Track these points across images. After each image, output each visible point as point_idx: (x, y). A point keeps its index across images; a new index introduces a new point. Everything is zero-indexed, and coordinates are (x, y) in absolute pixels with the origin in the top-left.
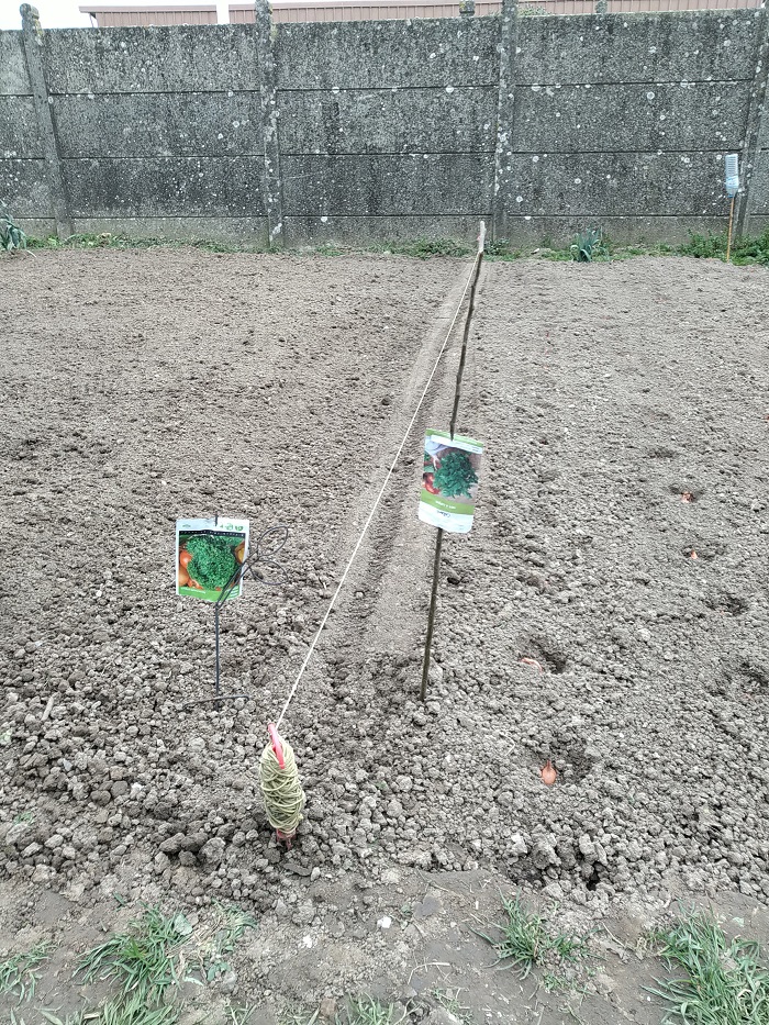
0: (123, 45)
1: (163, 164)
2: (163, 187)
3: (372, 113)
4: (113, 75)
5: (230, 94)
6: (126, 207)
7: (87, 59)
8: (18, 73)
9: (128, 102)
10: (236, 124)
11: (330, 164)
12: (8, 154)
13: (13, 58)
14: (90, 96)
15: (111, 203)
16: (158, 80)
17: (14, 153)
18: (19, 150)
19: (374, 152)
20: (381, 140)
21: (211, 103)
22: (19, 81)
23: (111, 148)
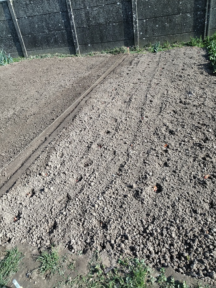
0: (32, 2)
1: (46, 34)
2: (48, 41)
3: (98, 13)
4: (31, 11)
9: (35, 18)
10: (63, 21)
11: (89, 29)
12: (9, 36)
14: (26, 18)
16: (42, 11)
19: (100, 24)
20: (102, 21)
21: (56, 16)
22: (8, 16)
23: (33, 31)
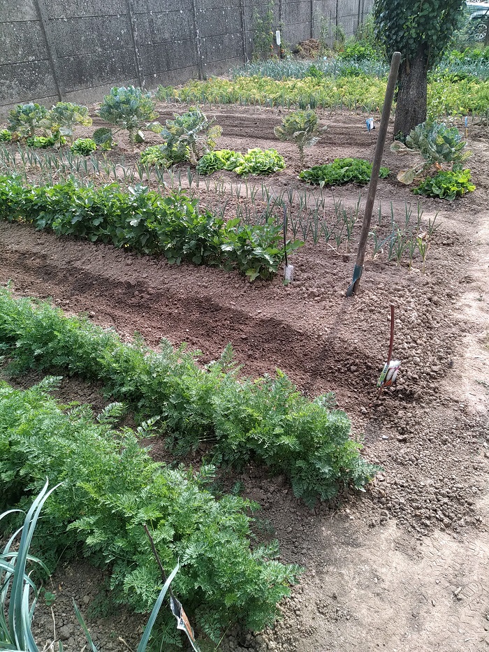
1: (99, 57)
2: (100, 68)
4: (73, 7)
5: (119, 16)
9: (81, 23)
10: (122, 32)
11: (154, 49)
12: (31, 58)
14: (66, 20)
15: (81, 82)
16: (91, 9)
17: (34, 58)
18: (36, 55)
19: (165, 42)
21: (113, 21)
23: (78, 49)
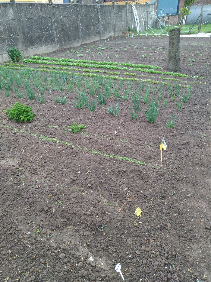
0: (30, 7)
1: (40, 35)
4: (29, 14)
5: (48, 18)
6: (35, 45)
7: (24, 11)
8: (11, 14)
10: (50, 24)
12: (12, 35)
13: (10, 10)
14: (26, 19)
15: (32, 45)
16: (37, 15)
17: (13, 35)
18: (14, 34)
22: (12, 16)
23: (31, 32)
